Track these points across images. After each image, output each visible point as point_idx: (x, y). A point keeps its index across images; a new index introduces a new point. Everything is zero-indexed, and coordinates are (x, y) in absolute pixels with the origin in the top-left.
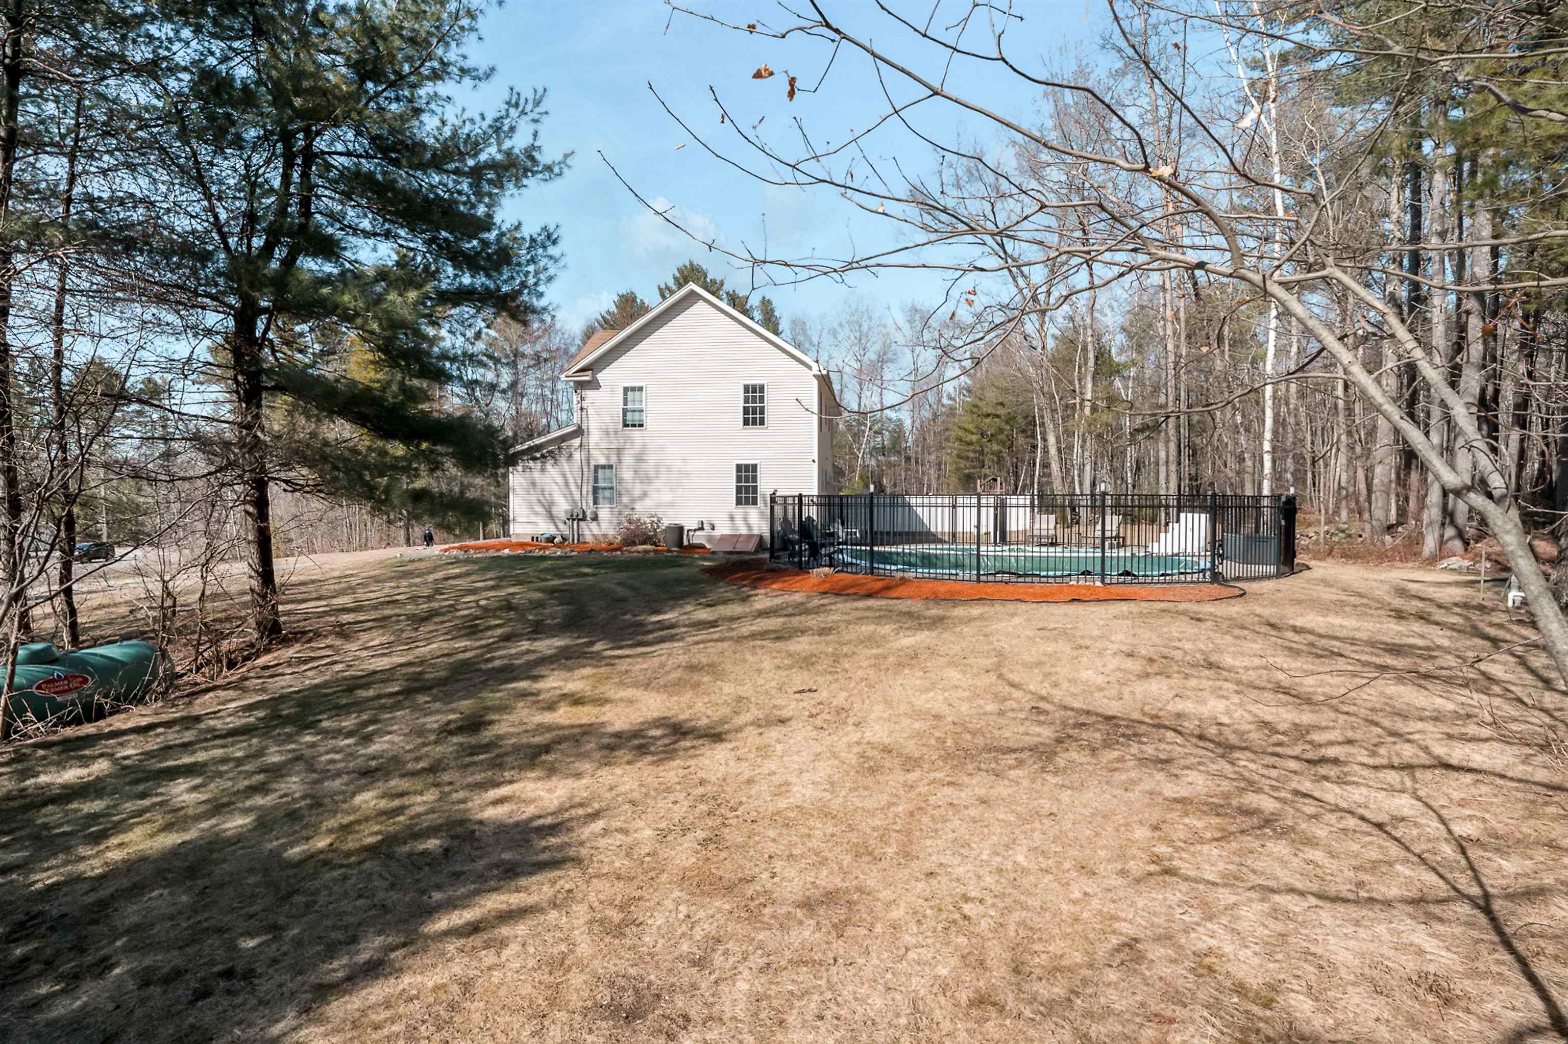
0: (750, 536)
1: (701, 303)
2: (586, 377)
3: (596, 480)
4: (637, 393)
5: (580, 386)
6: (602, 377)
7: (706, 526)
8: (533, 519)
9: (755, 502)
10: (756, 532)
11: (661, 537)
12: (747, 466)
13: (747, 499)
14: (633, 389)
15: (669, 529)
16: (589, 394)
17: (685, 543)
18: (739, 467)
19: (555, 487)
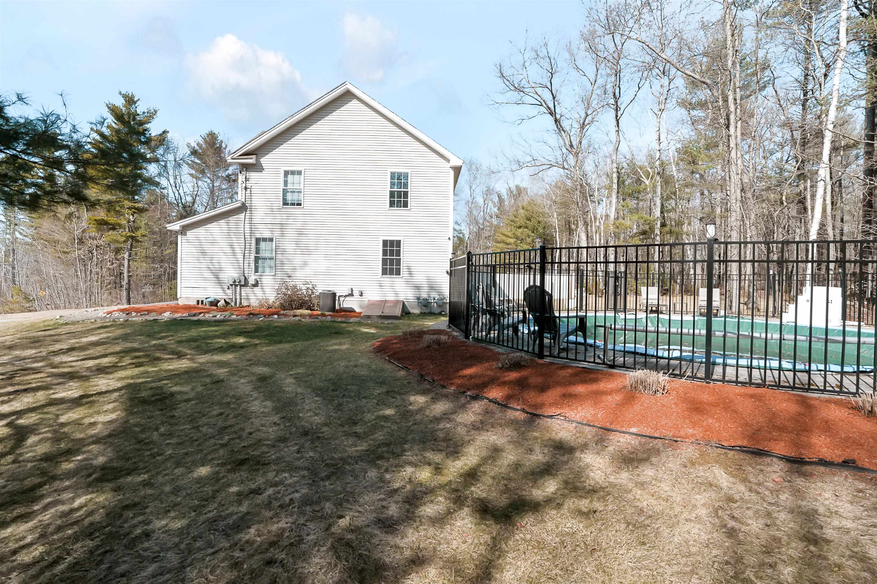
0: (397, 302)
1: (355, 102)
2: (251, 160)
3: (258, 251)
4: (296, 177)
5: (246, 167)
6: (264, 161)
7: (356, 293)
8: (202, 284)
9: (398, 273)
10: (402, 298)
11: (315, 301)
12: (392, 242)
13: (391, 270)
14: (293, 173)
15: (323, 295)
16: (253, 176)
17: (337, 307)
18: (385, 243)
19: (222, 256)
